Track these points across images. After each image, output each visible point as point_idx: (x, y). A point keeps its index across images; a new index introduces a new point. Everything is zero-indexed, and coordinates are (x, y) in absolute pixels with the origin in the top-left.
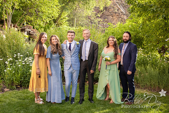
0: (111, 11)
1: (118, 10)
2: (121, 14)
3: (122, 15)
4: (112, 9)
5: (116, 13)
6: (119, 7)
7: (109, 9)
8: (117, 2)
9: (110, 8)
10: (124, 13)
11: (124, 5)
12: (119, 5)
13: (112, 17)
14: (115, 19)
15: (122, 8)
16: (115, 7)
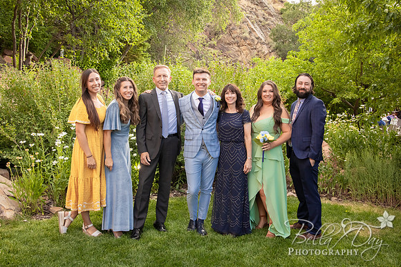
0: (236, 35)
1: (250, 33)
2: (256, 41)
3: (259, 44)
4: (239, 31)
5: (246, 39)
6: (253, 27)
7: (230, 31)
8: (248, 17)
9: (233, 29)
10: (263, 40)
11: (263, 24)
12: (252, 23)
13: (239, 46)
14: (244, 52)
15: (259, 29)
16: (244, 26)
